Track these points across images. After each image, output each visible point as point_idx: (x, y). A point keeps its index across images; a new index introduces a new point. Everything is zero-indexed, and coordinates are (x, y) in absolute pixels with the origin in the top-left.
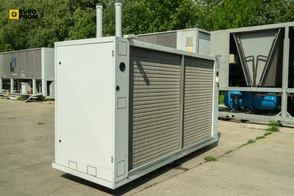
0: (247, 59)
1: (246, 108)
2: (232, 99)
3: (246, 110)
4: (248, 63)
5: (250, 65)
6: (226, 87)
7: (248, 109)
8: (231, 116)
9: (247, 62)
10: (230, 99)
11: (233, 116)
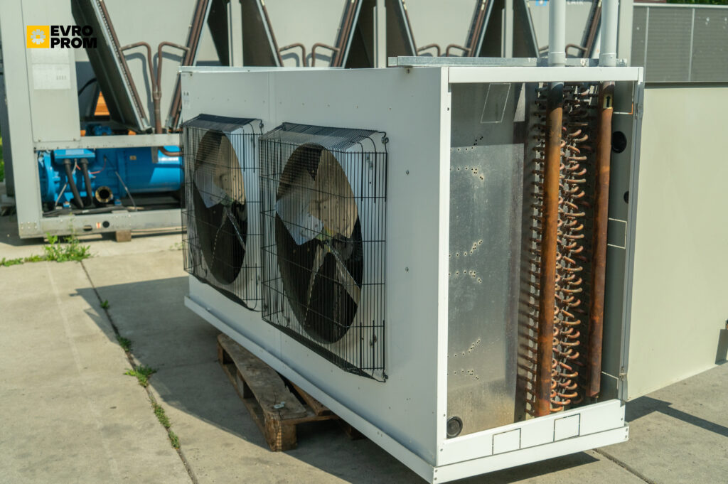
0: (126, 53)
1: (104, 194)
2: (57, 173)
3: (107, 201)
4: (130, 63)
5: (135, 67)
6: (74, 140)
7: (112, 196)
8: (101, 225)
9: (128, 59)
10: (54, 175)
11: (106, 224)
